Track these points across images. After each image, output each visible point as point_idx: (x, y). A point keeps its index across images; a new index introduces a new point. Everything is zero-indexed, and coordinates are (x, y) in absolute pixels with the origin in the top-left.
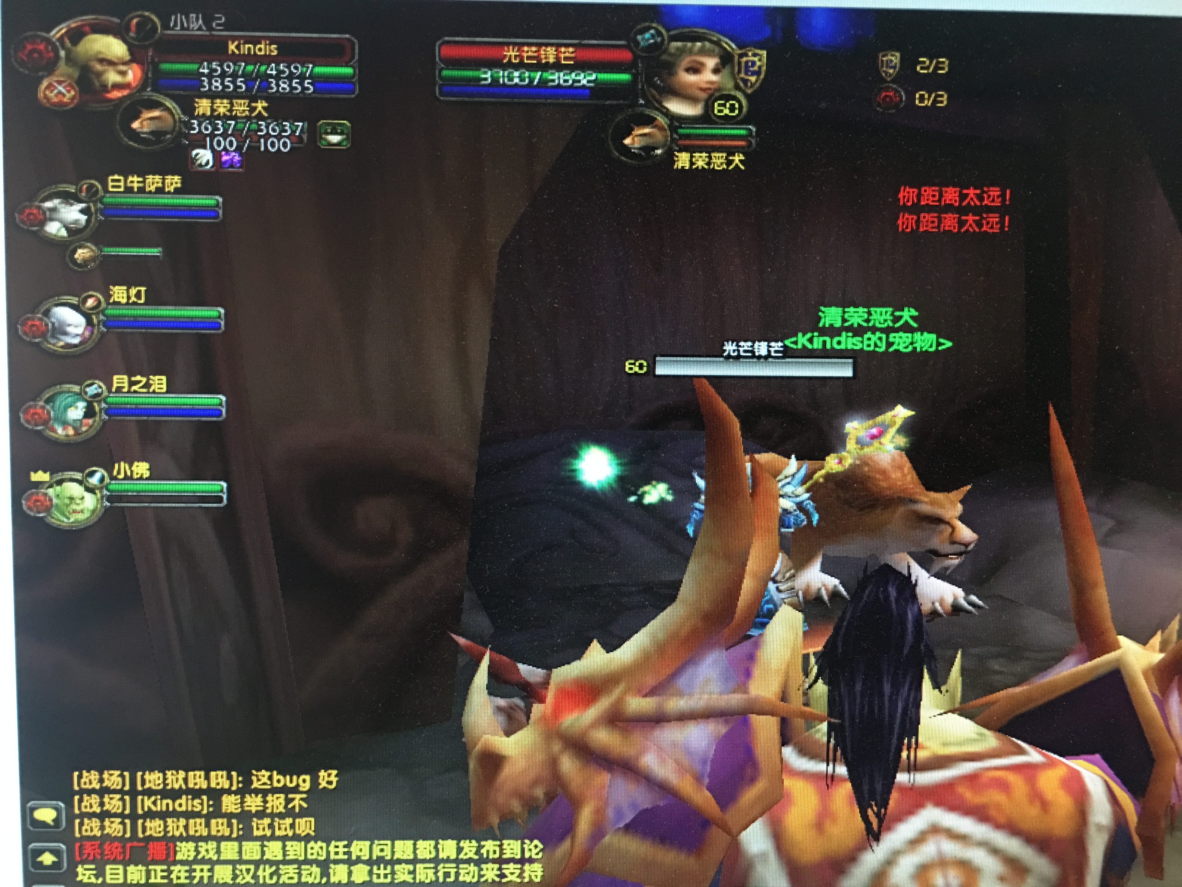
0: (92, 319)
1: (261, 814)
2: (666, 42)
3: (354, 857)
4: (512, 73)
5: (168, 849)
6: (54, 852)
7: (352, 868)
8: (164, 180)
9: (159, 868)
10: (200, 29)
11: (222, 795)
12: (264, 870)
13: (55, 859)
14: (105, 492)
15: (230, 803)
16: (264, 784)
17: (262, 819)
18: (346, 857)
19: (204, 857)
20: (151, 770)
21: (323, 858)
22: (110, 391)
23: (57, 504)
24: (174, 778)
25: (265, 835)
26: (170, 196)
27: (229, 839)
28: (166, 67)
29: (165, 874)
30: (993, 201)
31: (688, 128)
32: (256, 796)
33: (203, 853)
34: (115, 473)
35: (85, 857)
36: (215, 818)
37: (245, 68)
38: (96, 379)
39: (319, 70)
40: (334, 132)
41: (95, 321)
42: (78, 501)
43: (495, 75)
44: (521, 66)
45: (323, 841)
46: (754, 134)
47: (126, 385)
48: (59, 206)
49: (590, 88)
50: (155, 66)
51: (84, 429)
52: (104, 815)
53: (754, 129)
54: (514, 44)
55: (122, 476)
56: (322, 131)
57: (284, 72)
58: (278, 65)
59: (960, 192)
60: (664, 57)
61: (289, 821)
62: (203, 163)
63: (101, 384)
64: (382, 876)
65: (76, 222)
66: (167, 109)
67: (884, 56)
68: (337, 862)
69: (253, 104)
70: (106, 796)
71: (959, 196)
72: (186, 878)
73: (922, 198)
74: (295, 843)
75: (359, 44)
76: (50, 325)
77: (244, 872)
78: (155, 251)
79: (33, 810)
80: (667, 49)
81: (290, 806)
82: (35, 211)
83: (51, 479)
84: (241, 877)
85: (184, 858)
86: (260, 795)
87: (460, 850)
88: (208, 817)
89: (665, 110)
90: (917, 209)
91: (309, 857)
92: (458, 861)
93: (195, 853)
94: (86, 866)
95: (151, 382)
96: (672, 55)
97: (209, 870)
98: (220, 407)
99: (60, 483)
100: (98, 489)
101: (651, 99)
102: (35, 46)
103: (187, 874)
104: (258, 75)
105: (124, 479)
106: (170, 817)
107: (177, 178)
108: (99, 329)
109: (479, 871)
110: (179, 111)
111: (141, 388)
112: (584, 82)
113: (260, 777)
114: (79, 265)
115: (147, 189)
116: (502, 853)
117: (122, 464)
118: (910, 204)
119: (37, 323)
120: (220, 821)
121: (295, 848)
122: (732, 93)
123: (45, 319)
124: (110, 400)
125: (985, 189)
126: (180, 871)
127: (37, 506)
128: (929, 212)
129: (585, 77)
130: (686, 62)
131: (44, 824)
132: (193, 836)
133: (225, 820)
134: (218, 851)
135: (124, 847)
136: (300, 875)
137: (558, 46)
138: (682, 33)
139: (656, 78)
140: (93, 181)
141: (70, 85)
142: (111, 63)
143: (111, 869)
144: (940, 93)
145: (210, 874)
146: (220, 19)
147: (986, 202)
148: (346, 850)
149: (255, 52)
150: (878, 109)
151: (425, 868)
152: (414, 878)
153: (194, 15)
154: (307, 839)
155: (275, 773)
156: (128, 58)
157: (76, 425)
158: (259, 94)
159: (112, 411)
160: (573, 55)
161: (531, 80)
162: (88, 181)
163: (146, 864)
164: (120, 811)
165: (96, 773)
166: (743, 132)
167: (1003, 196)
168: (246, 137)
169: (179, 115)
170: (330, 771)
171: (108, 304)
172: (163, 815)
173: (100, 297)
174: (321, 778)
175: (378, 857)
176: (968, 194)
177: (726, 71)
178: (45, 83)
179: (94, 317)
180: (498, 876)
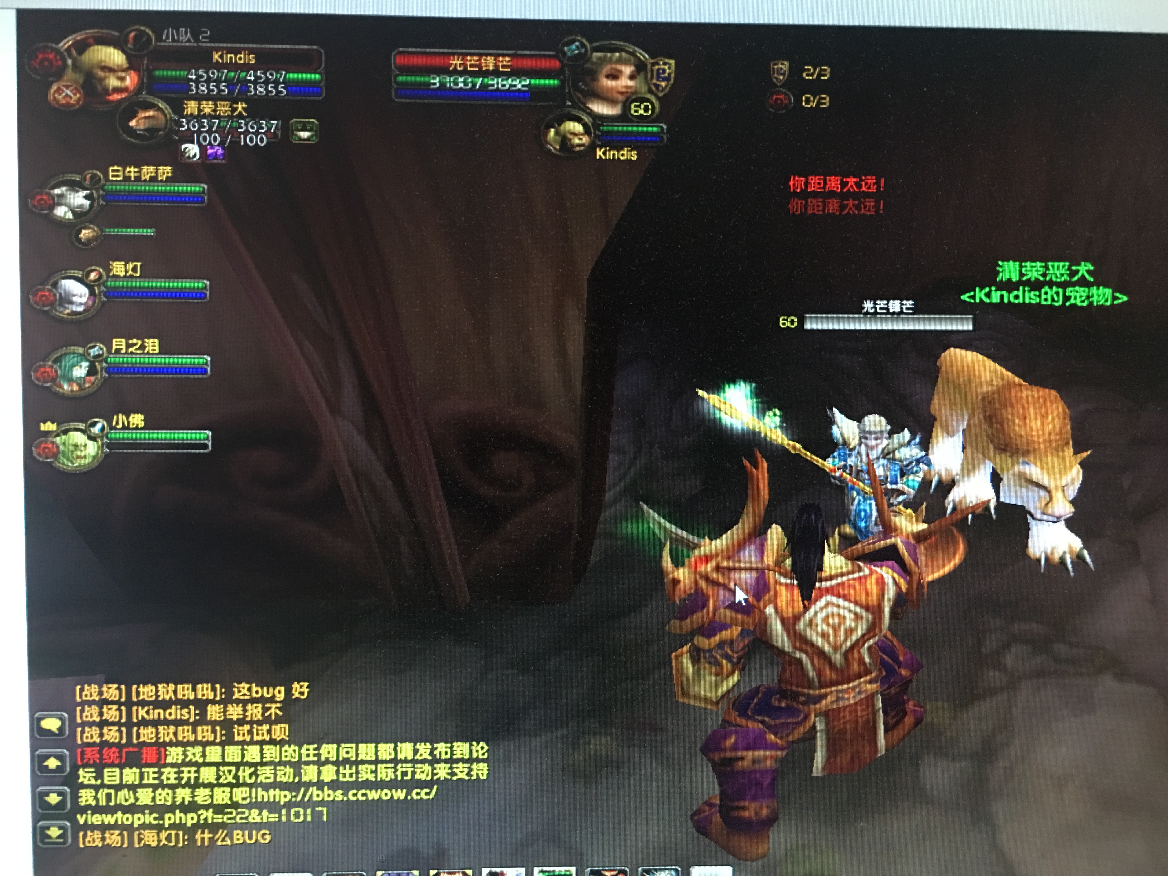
0: (94, 290)
1: (241, 722)
2: (589, 53)
3: (323, 759)
4: (458, 79)
5: (159, 753)
6: (59, 757)
7: (321, 768)
8: (157, 170)
9: (151, 770)
10: (189, 41)
11: (207, 705)
12: (244, 771)
13: (59, 764)
14: (106, 440)
15: (214, 712)
16: (244, 695)
17: (242, 725)
18: (316, 759)
19: (191, 760)
20: (145, 684)
21: (296, 760)
22: (110, 352)
23: (63, 451)
24: (165, 690)
25: (245, 740)
26: (162, 184)
27: (213, 743)
28: (159, 73)
29: (156, 775)
30: (869, 188)
31: (608, 126)
32: (237, 705)
33: (190, 757)
34: (114, 423)
35: (85, 761)
36: (201, 725)
37: (227, 74)
38: (98, 342)
39: (291, 76)
40: (304, 129)
41: (97, 291)
42: (82, 448)
43: (443, 80)
44: (464, 73)
45: (296, 745)
46: (665, 131)
47: (124, 347)
48: (66, 193)
49: (524, 91)
50: (150, 72)
51: (87, 385)
52: (103, 724)
53: (665, 127)
54: (459, 54)
55: (120, 426)
56: (294, 128)
57: (261, 78)
58: (255, 71)
59: (842, 180)
60: (587, 65)
61: (266, 727)
62: (191, 156)
63: (102, 346)
64: (348, 775)
65: (81, 206)
66: (160, 109)
67: (775, 64)
68: (308, 763)
69: (235, 106)
70: (105, 706)
71: (841, 184)
72: (175, 779)
73: (809, 186)
74: (271, 747)
75: (325, 53)
76: (58, 295)
77: (226, 772)
78: (149, 232)
79: (40, 719)
80: (590, 58)
81: (267, 714)
82: (45, 197)
83: (58, 429)
84: (224, 777)
85: (174, 761)
86: (241, 705)
87: (415, 751)
88: (195, 725)
89: (588, 111)
90: (805, 195)
91: (284, 759)
92: (414, 762)
93: (183, 757)
94: (87, 770)
95: (146, 344)
96: (594, 63)
97: (196, 772)
98: (205, 366)
99: (66, 432)
100: (99, 437)
101: (576, 100)
102: (46, 56)
103: (176, 776)
104: (239, 80)
105: (122, 429)
106: (161, 725)
107: (168, 169)
108: (100, 298)
109: (433, 770)
110: (170, 111)
111: (136, 349)
112: (519, 86)
113: (241, 689)
114: (83, 244)
115: (143, 178)
116: (452, 754)
117: (120, 415)
118: (798, 190)
119: (47, 294)
120: (205, 727)
121: (271, 751)
122: (647, 96)
123: (54, 290)
124: (110, 360)
125: (863, 178)
126: (169, 773)
127: (45, 452)
128: (814, 198)
129: (520, 82)
130: (606, 69)
131: (49, 732)
132: (182, 742)
133: (210, 727)
134: (204, 755)
135: (120, 752)
136: (275, 775)
137: (496, 56)
138: (601, 45)
139: (581, 84)
140: (96, 172)
141: (76, 89)
142: (111, 70)
143: (109, 772)
144: (823, 96)
145: (196, 775)
146: (206, 32)
147: (863, 189)
148: (316, 752)
149: (236, 61)
150: (771, 110)
151: (385, 768)
152: (376, 777)
153: (183, 29)
154: (281, 743)
155: (254, 685)
156: (126, 65)
157: (80, 382)
158: (239, 97)
159: (112, 369)
160: (509, 64)
161: (474, 85)
162: (91, 171)
163: (140, 766)
164: (117, 720)
165: (96, 686)
166: (656, 129)
167: (878, 183)
168: (228, 134)
169: (169, 113)
170: (302, 683)
171: (108, 276)
172: (156, 723)
173: (101, 271)
174: (294, 689)
175: (344, 758)
176: (848, 182)
177: (641, 78)
178: (54, 88)
179: (96, 288)
180: (449, 774)
